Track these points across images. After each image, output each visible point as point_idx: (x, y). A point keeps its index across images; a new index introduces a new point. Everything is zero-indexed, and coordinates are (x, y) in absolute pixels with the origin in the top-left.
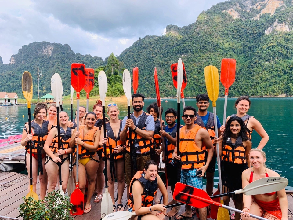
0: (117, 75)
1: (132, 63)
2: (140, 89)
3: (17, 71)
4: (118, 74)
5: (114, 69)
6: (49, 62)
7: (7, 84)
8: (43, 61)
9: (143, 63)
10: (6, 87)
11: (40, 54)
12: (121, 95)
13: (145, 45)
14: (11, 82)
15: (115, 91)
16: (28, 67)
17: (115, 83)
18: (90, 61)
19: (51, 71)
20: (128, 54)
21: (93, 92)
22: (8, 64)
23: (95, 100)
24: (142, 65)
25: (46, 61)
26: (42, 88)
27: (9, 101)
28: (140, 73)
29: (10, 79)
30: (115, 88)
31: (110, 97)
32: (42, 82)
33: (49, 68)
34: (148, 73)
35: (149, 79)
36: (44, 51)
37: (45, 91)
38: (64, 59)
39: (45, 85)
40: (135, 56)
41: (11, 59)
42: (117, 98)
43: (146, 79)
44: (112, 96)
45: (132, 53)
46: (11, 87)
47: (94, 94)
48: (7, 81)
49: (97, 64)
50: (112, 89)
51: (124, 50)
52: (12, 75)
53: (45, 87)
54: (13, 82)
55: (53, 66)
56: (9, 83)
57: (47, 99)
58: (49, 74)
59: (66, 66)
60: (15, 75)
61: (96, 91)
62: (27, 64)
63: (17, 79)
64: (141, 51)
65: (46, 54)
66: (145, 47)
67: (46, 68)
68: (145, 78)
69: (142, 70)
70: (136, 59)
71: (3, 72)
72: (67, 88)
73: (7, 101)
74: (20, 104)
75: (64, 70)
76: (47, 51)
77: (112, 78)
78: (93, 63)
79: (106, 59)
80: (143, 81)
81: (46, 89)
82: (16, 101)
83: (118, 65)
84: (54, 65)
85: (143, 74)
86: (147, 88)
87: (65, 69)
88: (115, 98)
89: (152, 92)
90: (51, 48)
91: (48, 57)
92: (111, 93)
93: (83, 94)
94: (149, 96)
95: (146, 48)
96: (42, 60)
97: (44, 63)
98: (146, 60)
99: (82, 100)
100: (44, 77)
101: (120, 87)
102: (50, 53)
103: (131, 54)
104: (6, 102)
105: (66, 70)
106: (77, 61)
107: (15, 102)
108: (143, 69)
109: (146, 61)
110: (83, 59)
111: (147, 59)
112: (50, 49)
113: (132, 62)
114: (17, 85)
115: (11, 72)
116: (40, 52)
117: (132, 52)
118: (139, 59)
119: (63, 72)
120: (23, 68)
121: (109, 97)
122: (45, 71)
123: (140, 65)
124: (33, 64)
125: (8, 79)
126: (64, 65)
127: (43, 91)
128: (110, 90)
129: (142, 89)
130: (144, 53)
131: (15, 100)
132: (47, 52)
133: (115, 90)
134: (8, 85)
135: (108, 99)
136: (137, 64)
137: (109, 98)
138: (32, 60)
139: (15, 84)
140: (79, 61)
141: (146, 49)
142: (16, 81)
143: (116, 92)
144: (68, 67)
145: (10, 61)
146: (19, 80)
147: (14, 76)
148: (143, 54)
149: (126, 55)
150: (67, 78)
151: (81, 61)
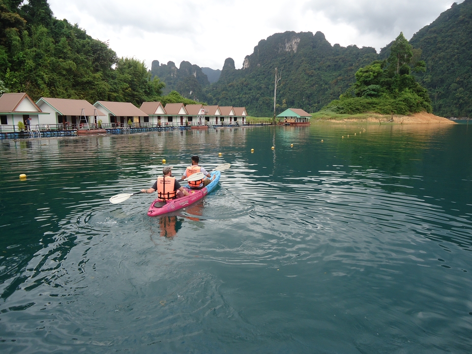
0: (406, 75)
1: (434, 54)
2: (444, 101)
3: (250, 78)
4: (408, 74)
5: (401, 64)
6: (292, 63)
7: (237, 97)
8: (284, 61)
9: (456, 51)
10: (237, 100)
11: (281, 52)
12: (411, 111)
13: (465, 16)
14: (243, 94)
15: (400, 104)
16: (264, 71)
17: (401, 90)
18: (355, 56)
19: (294, 76)
20: (426, 37)
21: (359, 107)
22: (240, 69)
23: (361, 120)
24: (454, 55)
25: (289, 62)
26: (282, 101)
27: (235, 119)
28: (448, 70)
29: (242, 89)
30: (401, 99)
31: (389, 115)
32: (281, 92)
33: (292, 72)
34: (465, 70)
35: (465, 81)
36: (287, 45)
37: (284, 105)
38: (315, 56)
39: (286, 96)
40: (439, 39)
41: (244, 61)
42: (402, 118)
43: (458, 83)
44: (394, 113)
45: (435, 35)
46: (243, 101)
47: (361, 110)
48: (239, 92)
49: (367, 59)
50: (394, 100)
51: (418, 31)
52: (245, 83)
53: (285, 100)
54: (246, 93)
55: (297, 69)
56: (241, 95)
57: (286, 117)
58: (291, 80)
59: (317, 66)
60: (248, 84)
61: (366, 105)
62: (264, 67)
63: (250, 90)
64: (454, 30)
65: (289, 51)
66: (463, 20)
67: (288, 71)
68: (458, 79)
69: (453, 64)
70: (443, 45)
71: (235, 80)
72: (316, 101)
73: (233, 120)
74: (249, 125)
75: (312, 73)
76: (291, 45)
77: (396, 81)
78: (360, 58)
79: (383, 50)
80: (453, 85)
81: (286, 103)
82: (245, 120)
83: (410, 55)
84: (300, 66)
85: (454, 72)
86: (460, 98)
87: (314, 72)
88: (400, 117)
89: (469, 107)
90: (296, 40)
91: (291, 54)
92: (392, 109)
93: (342, 110)
94: (463, 115)
95: (466, 21)
96: (284, 59)
97: (285, 64)
98: (463, 46)
99: (340, 120)
100: (285, 85)
101: (411, 96)
102: (295, 48)
103: (432, 36)
104: (231, 121)
105: (316, 73)
106: (334, 58)
107: (243, 121)
108: (456, 63)
109: (464, 48)
110: (343, 54)
111: (467, 43)
112: (295, 42)
113: (433, 52)
114: (250, 97)
115: (244, 79)
116: (281, 48)
117: (435, 32)
118: (447, 45)
119: (312, 76)
120: (259, 73)
121: (387, 116)
122: (286, 76)
123: (448, 57)
124: (271, 67)
125: (240, 90)
126: (314, 66)
127: (281, 105)
128: (390, 103)
129: (448, 101)
130: (460, 32)
131: (243, 118)
132: (291, 48)
133: (400, 102)
134: (239, 98)
135: (385, 119)
136: (443, 54)
137: (387, 118)
138: (269, 61)
139: (247, 96)
140: (337, 57)
141: (466, 23)
142: (249, 91)
143: (403, 107)
144: (319, 69)
145: (243, 64)
146: (252, 91)
147: (246, 86)
148: (459, 34)
149: (422, 39)
150: (317, 85)
151: (340, 56)
